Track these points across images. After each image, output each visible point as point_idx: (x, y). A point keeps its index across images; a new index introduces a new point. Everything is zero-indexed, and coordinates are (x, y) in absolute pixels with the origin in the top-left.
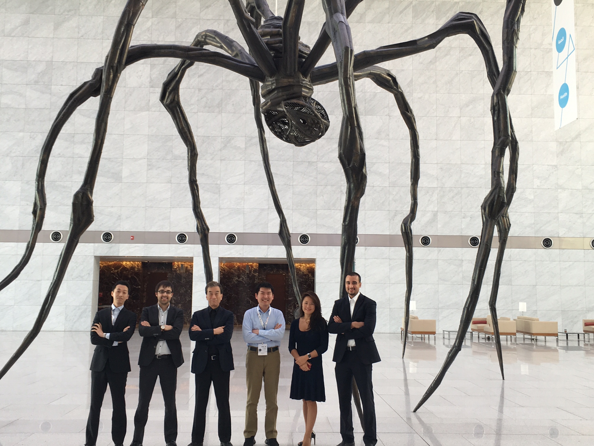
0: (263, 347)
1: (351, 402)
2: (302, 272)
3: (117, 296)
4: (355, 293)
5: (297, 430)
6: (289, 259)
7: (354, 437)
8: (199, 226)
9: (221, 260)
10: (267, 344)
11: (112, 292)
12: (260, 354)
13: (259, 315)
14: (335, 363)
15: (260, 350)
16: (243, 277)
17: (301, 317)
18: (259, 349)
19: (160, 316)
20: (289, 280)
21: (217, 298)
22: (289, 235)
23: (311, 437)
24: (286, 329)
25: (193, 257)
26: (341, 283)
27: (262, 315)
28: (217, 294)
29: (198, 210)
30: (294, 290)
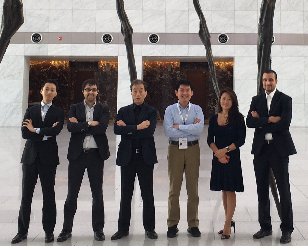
0: (183, 141)
1: (269, 192)
2: (221, 70)
3: (45, 94)
4: (271, 89)
5: (218, 218)
6: (209, 57)
7: (272, 226)
8: (123, 27)
9: (144, 59)
10: (187, 138)
11: (41, 90)
12: (180, 147)
13: (179, 111)
14: (253, 155)
15: (181, 144)
16: (165, 74)
17: (219, 112)
18: (179, 143)
19: (87, 113)
20: (209, 77)
21: (141, 95)
22: (208, 34)
23: (231, 225)
24: (205, 124)
25: (118, 57)
26: (258, 80)
27: (181, 111)
28: (141, 91)
29: (122, 12)
30: (214, 87)
